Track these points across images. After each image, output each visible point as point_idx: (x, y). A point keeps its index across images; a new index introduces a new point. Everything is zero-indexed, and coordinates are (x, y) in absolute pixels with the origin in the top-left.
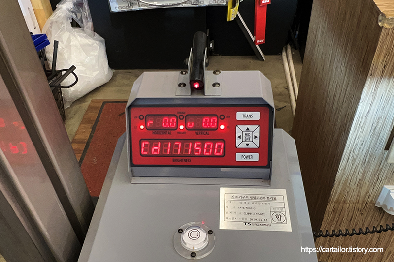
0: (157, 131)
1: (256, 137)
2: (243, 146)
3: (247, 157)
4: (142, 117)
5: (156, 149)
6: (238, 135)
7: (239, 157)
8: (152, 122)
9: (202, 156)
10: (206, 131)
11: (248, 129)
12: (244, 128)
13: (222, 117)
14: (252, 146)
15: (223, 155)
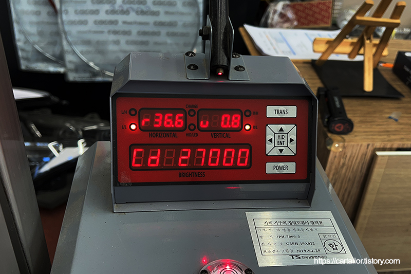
0: (155, 132)
1: (291, 140)
2: (275, 152)
3: (281, 168)
4: (133, 113)
5: (155, 159)
6: (268, 138)
7: (270, 168)
8: (148, 120)
9: (220, 168)
10: (226, 133)
11: (281, 130)
12: (275, 128)
13: (248, 114)
14: (286, 152)
15: (248, 165)
